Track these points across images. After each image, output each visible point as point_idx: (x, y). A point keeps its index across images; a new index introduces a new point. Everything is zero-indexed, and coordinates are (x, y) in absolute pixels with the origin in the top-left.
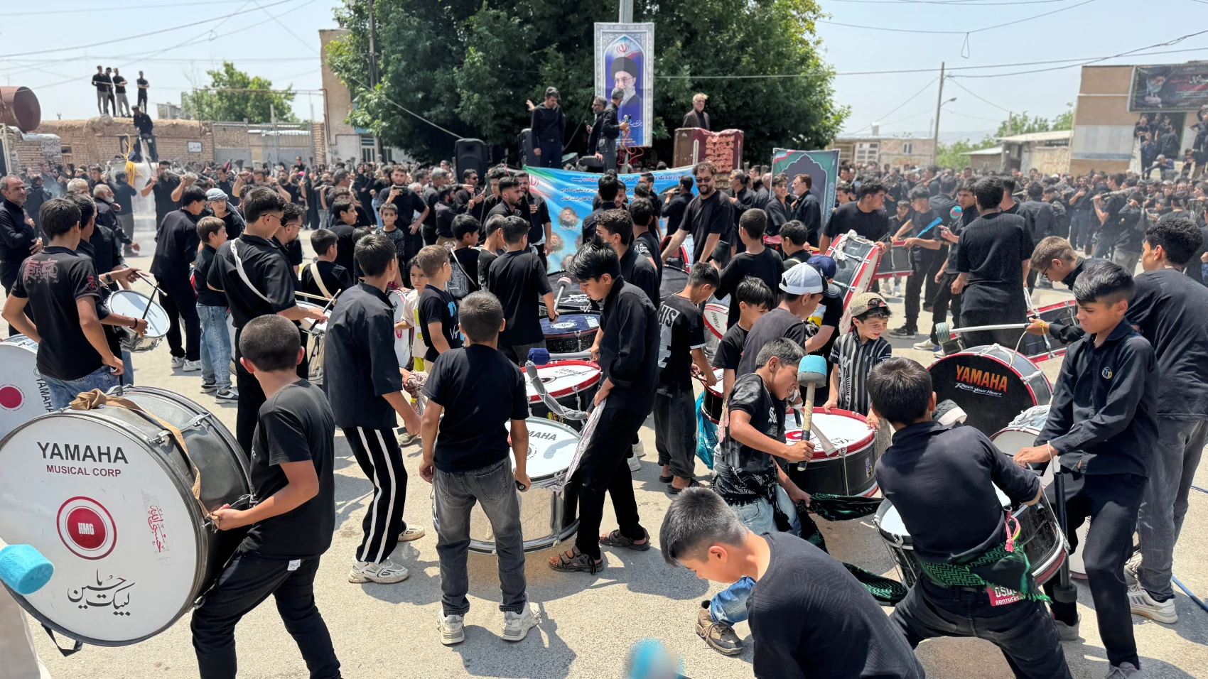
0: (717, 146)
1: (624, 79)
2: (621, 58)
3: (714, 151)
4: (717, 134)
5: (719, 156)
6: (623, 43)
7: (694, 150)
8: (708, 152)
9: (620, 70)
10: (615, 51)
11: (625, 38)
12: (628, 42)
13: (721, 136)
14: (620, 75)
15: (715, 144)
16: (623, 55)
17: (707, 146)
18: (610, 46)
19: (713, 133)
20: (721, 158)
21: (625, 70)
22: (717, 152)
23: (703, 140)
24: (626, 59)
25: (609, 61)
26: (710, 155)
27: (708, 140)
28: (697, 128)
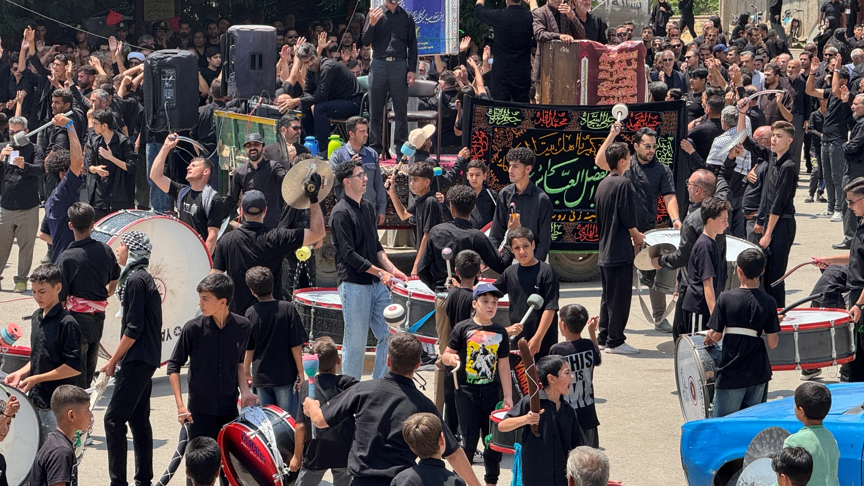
0: (616, 67)
4: (615, 48)
5: (617, 82)
7: (583, 73)
8: (601, 76)
13: (620, 51)
15: (612, 63)
17: (601, 67)
20: (620, 84)
22: (615, 77)
23: (595, 57)
26: (605, 80)
27: (601, 59)
28: (586, 41)
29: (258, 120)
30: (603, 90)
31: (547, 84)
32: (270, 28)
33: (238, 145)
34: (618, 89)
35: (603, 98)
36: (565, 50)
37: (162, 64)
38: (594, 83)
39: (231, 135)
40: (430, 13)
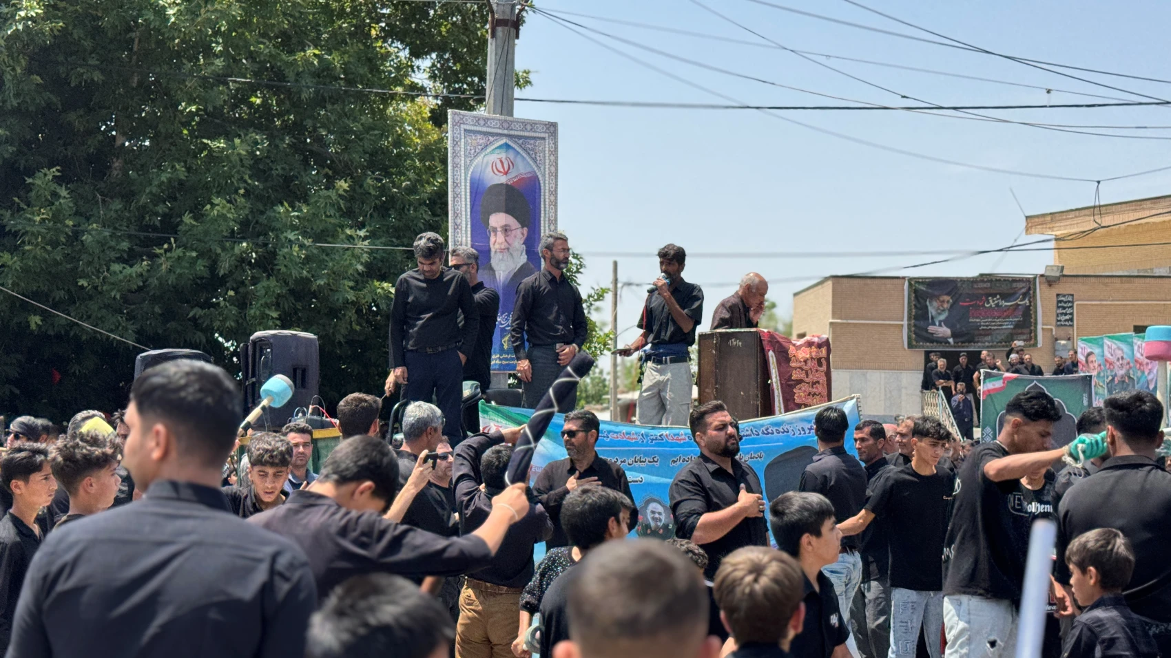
1: (506, 229)
2: (502, 184)
6: (503, 155)
9: (497, 210)
10: (489, 169)
11: (507, 146)
12: (511, 155)
14: (498, 220)
16: (503, 179)
17: (793, 364)
18: (479, 159)
21: (508, 211)
24: (509, 189)
25: (477, 191)
31: (710, 393)
32: (309, 335)
34: (813, 396)
35: (803, 407)
36: (735, 343)
38: (787, 386)
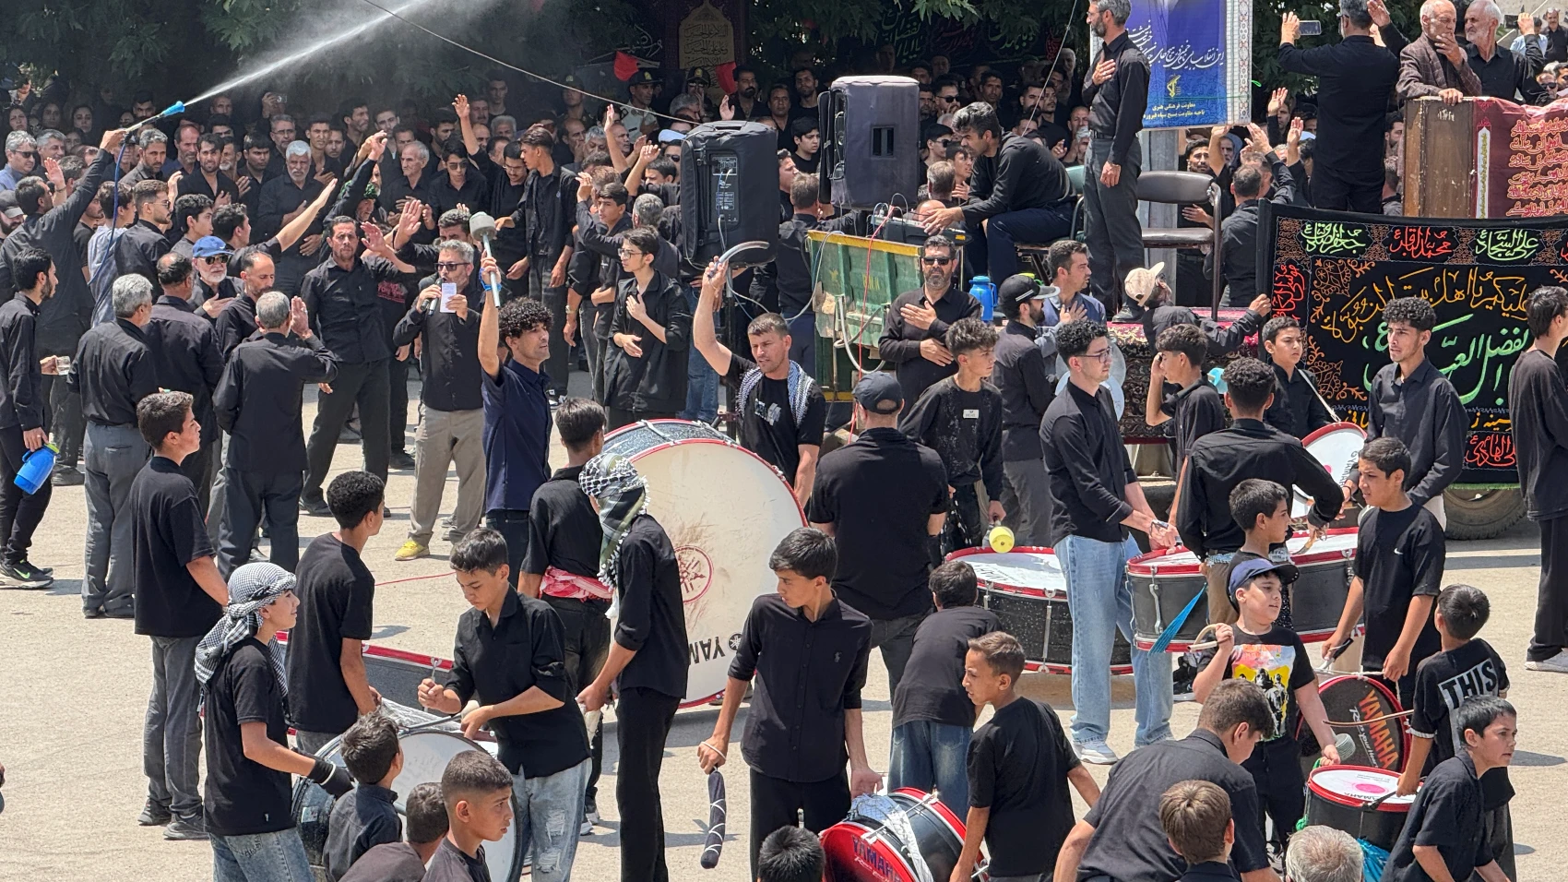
0: (1541, 145)
3: (1533, 164)
4: (1541, 111)
5: (1544, 173)
7: (1480, 156)
8: (1515, 162)
13: (1550, 116)
15: (1535, 140)
17: (1514, 146)
19: (1530, 109)
20: (1550, 177)
22: (1540, 164)
23: (1503, 129)
26: (1521, 169)
27: (1515, 130)
28: (1485, 98)
29: (887, 246)
30: (1517, 188)
31: (1415, 180)
32: (907, 81)
33: (852, 294)
34: (1545, 186)
35: (1519, 203)
36: (1445, 114)
37: (714, 146)
38: (1501, 175)
39: (837, 274)
40: (1199, 50)
